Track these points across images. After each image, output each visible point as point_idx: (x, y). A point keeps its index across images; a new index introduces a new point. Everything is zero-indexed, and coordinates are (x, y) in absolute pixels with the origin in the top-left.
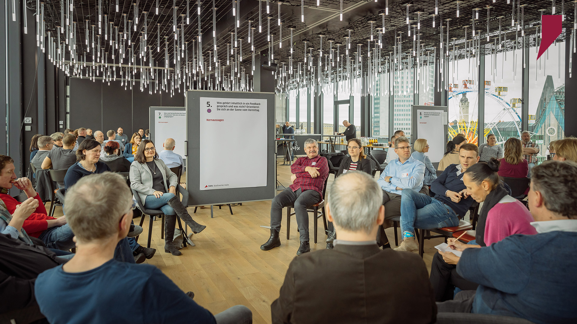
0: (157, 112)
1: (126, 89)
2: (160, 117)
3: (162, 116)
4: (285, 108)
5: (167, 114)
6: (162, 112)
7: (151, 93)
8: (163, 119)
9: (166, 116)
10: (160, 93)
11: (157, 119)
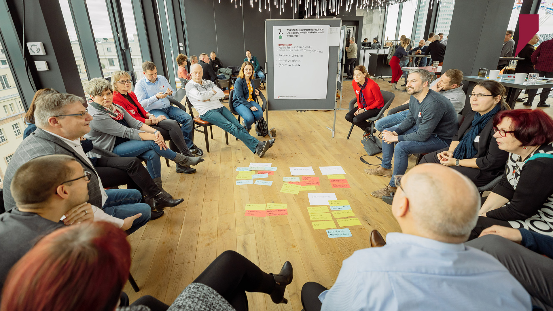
0: (276, 28)
1: (236, 7)
2: (280, 37)
3: (284, 35)
4: (382, 25)
5: (291, 31)
6: (284, 28)
7: (260, 10)
8: (286, 40)
9: (290, 34)
10: (270, 10)
11: (276, 41)
